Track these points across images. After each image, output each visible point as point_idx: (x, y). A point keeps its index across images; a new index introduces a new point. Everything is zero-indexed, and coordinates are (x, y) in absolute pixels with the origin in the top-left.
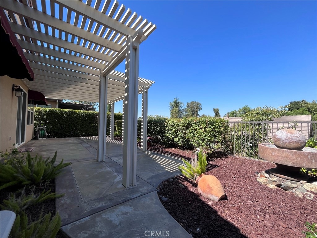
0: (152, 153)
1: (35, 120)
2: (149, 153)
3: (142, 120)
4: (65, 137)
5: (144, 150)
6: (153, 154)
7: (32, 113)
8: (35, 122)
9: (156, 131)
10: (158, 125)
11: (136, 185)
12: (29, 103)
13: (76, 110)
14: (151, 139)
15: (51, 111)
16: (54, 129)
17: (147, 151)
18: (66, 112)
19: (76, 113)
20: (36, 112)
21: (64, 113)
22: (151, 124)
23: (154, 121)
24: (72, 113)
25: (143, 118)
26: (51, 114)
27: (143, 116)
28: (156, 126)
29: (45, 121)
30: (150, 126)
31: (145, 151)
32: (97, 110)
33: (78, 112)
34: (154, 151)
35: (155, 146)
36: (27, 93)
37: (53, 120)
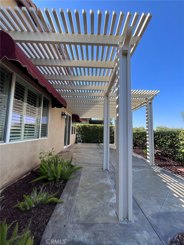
0: (161, 171)
1: (76, 132)
2: (157, 169)
3: (147, 132)
4: (91, 143)
5: (150, 165)
6: (163, 172)
7: (75, 128)
8: (77, 133)
9: (165, 144)
10: (168, 138)
11: (133, 222)
12: (73, 122)
13: (97, 125)
14: (160, 153)
15: (84, 126)
16: (85, 137)
17: (154, 166)
18: (91, 126)
19: (97, 127)
20: (77, 127)
21: (91, 127)
22: (159, 137)
23: (163, 133)
24: (95, 126)
25: (147, 130)
26: (84, 127)
27: (148, 128)
28: (165, 139)
29: (81, 132)
30: (158, 138)
31: (152, 166)
32: (113, 124)
33: (99, 126)
34: (164, 168)
35: (166, 161)
36: (71, 116)
37: (85, 131)
